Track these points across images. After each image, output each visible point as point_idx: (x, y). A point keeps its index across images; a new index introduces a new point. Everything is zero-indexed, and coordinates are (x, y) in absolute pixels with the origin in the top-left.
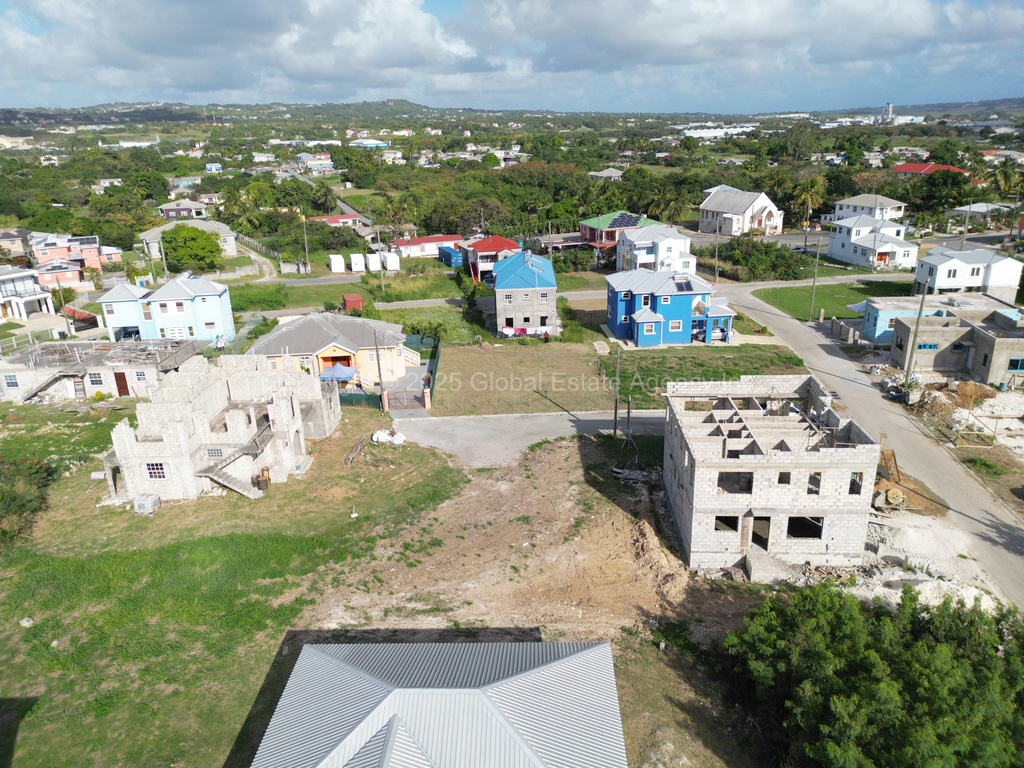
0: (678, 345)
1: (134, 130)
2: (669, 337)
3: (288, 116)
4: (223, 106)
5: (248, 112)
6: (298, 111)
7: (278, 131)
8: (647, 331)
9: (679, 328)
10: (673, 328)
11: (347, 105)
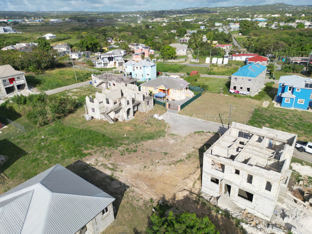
0: (299, 110)
1: (190, 16)
2: (296, 105)
3: (238, 10)
4: (219, 8)
5: (226, 9)
6: (241, 9)
7: (231, 15)
8: (286, 101)
9: (303, 102)
10: (299, 102)
11: (260, 6)
